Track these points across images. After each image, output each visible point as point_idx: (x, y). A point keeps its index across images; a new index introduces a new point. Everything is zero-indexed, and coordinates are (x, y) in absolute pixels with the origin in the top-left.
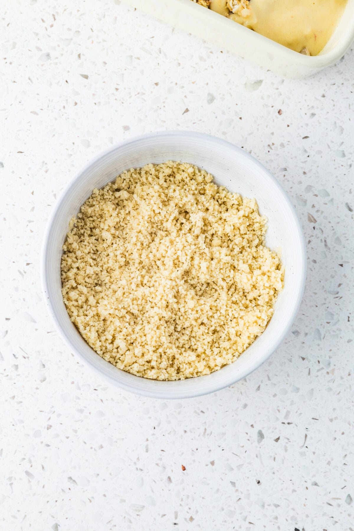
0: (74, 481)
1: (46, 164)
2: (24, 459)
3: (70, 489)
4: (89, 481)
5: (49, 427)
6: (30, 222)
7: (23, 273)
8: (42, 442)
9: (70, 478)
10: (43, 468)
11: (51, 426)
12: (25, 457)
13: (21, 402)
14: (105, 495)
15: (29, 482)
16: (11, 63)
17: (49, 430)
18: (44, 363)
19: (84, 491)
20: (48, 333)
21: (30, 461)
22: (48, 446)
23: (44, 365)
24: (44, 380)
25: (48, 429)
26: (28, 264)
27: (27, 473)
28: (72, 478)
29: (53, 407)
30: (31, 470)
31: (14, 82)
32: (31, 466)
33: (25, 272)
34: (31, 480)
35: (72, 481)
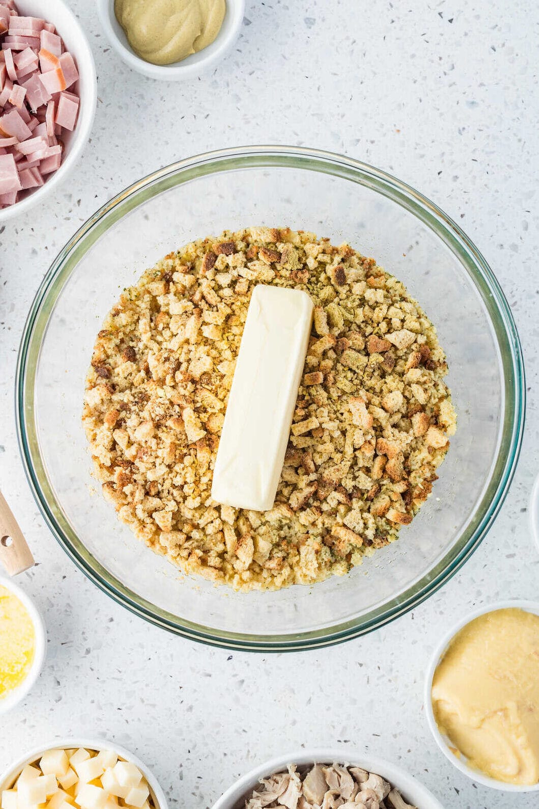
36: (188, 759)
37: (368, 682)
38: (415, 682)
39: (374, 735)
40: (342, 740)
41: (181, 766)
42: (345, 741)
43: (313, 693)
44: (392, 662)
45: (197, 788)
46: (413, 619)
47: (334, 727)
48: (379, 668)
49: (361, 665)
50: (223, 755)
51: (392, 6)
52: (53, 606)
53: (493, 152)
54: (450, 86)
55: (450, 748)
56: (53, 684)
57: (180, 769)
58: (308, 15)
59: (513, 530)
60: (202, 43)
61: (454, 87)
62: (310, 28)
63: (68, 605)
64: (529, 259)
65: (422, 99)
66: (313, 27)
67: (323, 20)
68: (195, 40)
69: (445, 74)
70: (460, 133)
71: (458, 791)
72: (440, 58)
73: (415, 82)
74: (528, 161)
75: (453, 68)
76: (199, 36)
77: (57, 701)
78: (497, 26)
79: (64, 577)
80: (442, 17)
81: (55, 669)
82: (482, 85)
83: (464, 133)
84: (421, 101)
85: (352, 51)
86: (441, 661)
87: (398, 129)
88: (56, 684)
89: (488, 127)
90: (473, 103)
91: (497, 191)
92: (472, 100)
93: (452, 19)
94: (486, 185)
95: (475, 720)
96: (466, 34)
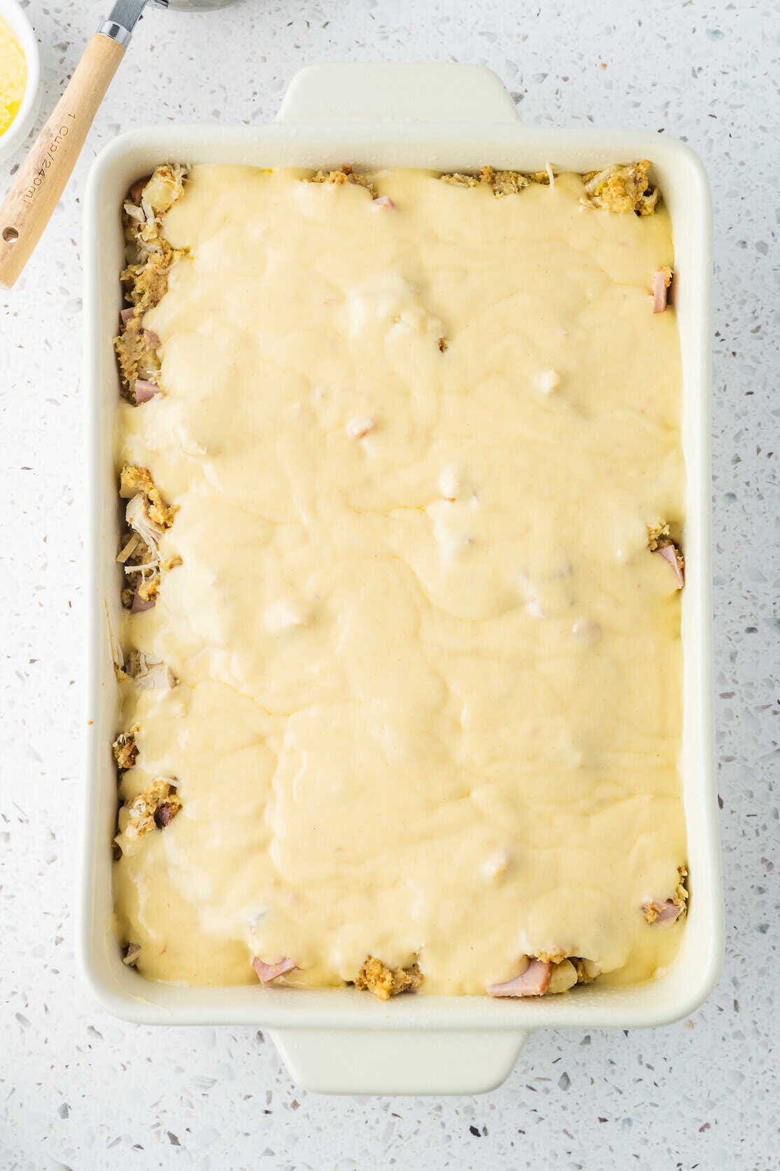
0: (98, 1033)
1: (70, 489)
2: (14, 993)
3: (90, 1046)
4: (124, 1035)
5: (59, 941)
6: (39, 588)
7: (25, 677)
8: (46, 966)
9: (92, 1028)
10: (46, 1009)
11: (62, 939)
12: (16, 991)
13: (12, 896)
14: (149, 1060)
15: (22, 1031)
16: (16, 314)
17: (59, 945)
18: (53, 832)
19: (114, 1051)
20: (63, 779)
21: (25, 997)
22: (57, 972)
23: (53, 835)
24: (53, 861)
25: (57, 944)
26: (32, 661)
27: (19, 1016)
28: (95, 1028)
29: (66, 906)
30: (24, 1012)
31: (21, 347)
32: (27, 1006)
33: (27, 675)
34: (25, 1029)
35: (94, 1034)
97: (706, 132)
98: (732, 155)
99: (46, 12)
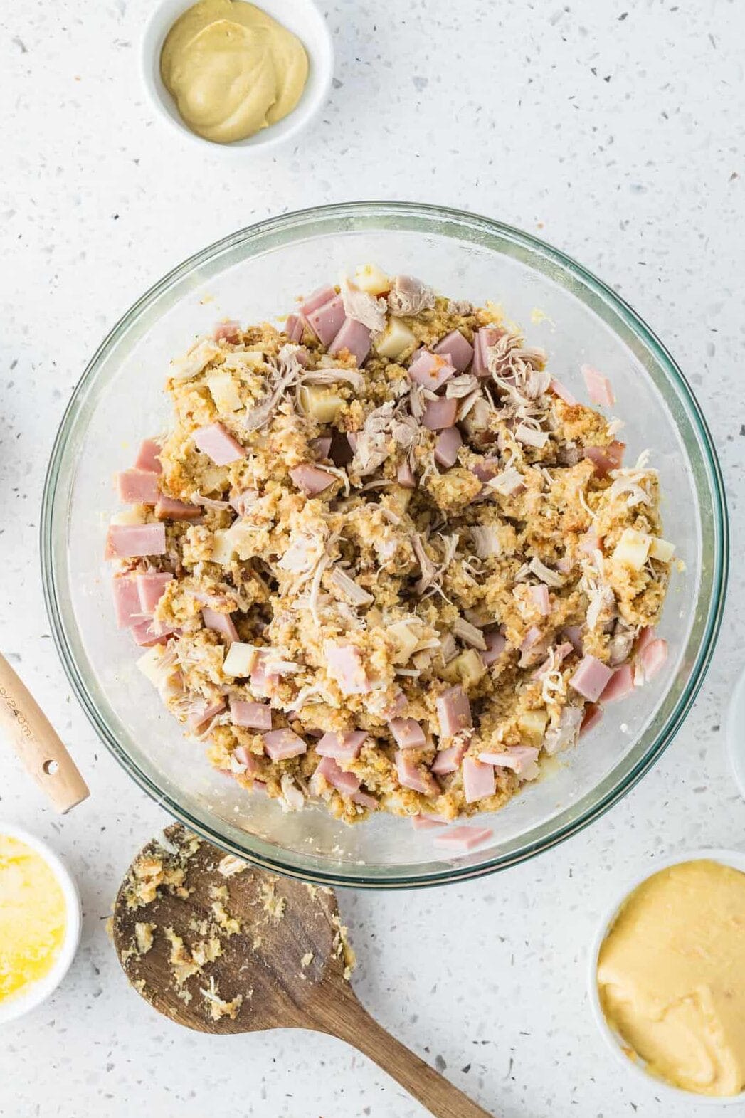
36: (273, 1071)
37: (513, 962)
38: (575, 961)
39: (522, 1033)
40: (480, 1040)
41: (264, 1080)
42: (484, 1043)
43: (439, 979)
44: (544, 935)
45: (286, 1109)
46: (571, 876)
47: (468, 1024)
48: (527, 943)
49: (503, 940)
50: (319, 1065)
51: (528, 60)
52: (87, 867)
53: (667, 253)
54: (608, 165)
55: (624, 1049)
56: (89, 973)
57: (262, 1085)
58: (418, 74)
59: (702, 755)
60: (277, 113)
61: (613, 166)
62: (421, 90)
63: (109, 866)
64: (717, 394)
65: (572, 183)
66: (424, 89)
67: (439, 80)
68: (269, 109)
69: (601, 149)
70: (623, 228)
71: (635, 1107)
72: (595, 129)
73: (561, 161)
74: (713, 263)
75: (611, 141)
76: (274, 104)
77: (96, 995)
78: (668, 85)
79: (103, 829)
80: (595, 74)
81: (93, 952)
82: (650, 163)
83: (627, 227)
84: (569, 185)
85: (478, 120)
86: (608, 931)
87: (539, 222)
88: (95, 972)
89: (659, 219)
90: (639, 188)
91: (672, 304)
92: (638, 184)
93: (609, 78)
94: (658, 297)
95: (654, 1011)
96: (628, 97)
97: (637, 279)
98: (662, 297)
99: (31, 219)
